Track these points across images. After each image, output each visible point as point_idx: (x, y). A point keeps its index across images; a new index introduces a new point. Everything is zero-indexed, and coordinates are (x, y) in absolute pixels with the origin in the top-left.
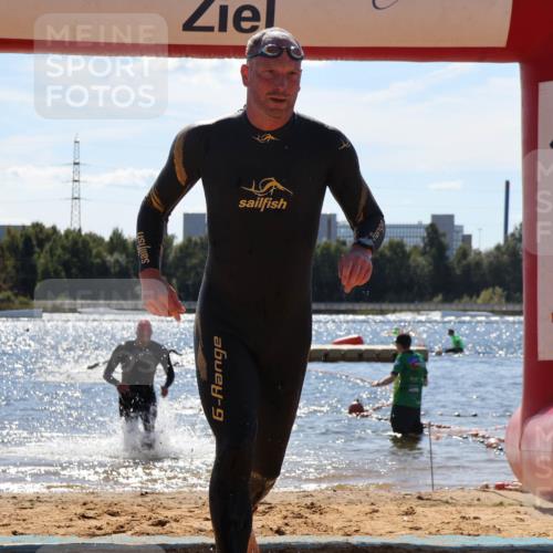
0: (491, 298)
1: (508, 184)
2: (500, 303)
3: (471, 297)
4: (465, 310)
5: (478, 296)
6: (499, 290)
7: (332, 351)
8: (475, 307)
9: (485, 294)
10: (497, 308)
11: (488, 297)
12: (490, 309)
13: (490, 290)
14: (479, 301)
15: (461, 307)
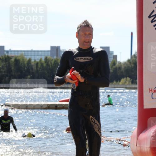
0: (125, 82)
1: (132, 33)
2: (129, 84)
3: (117, 81)
4: (115, 87)
5: (120, 81)
6: (128, 79)
7: (59, 105)
8: (119, 86)
9: (123, 80)
10: (128, 86)
11: (124, 82)
12: (125, 87)
13: (125, 79)
14: (121, 83)
15: (113, 86)
